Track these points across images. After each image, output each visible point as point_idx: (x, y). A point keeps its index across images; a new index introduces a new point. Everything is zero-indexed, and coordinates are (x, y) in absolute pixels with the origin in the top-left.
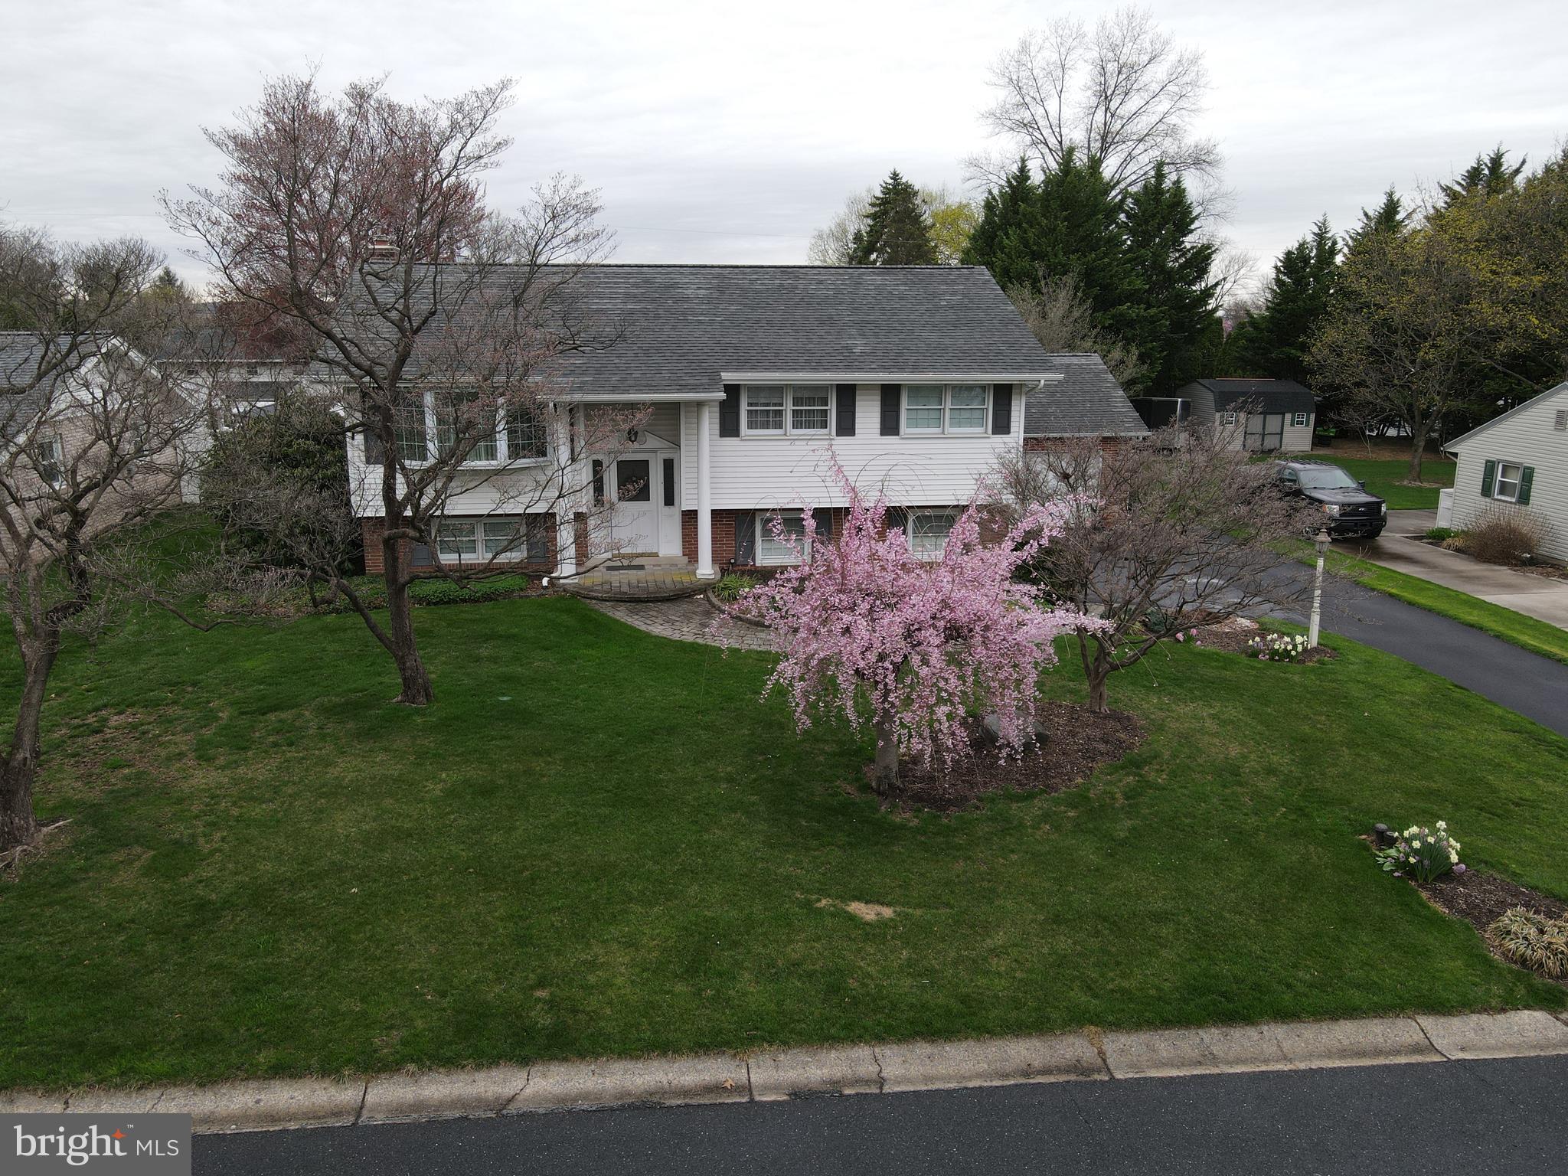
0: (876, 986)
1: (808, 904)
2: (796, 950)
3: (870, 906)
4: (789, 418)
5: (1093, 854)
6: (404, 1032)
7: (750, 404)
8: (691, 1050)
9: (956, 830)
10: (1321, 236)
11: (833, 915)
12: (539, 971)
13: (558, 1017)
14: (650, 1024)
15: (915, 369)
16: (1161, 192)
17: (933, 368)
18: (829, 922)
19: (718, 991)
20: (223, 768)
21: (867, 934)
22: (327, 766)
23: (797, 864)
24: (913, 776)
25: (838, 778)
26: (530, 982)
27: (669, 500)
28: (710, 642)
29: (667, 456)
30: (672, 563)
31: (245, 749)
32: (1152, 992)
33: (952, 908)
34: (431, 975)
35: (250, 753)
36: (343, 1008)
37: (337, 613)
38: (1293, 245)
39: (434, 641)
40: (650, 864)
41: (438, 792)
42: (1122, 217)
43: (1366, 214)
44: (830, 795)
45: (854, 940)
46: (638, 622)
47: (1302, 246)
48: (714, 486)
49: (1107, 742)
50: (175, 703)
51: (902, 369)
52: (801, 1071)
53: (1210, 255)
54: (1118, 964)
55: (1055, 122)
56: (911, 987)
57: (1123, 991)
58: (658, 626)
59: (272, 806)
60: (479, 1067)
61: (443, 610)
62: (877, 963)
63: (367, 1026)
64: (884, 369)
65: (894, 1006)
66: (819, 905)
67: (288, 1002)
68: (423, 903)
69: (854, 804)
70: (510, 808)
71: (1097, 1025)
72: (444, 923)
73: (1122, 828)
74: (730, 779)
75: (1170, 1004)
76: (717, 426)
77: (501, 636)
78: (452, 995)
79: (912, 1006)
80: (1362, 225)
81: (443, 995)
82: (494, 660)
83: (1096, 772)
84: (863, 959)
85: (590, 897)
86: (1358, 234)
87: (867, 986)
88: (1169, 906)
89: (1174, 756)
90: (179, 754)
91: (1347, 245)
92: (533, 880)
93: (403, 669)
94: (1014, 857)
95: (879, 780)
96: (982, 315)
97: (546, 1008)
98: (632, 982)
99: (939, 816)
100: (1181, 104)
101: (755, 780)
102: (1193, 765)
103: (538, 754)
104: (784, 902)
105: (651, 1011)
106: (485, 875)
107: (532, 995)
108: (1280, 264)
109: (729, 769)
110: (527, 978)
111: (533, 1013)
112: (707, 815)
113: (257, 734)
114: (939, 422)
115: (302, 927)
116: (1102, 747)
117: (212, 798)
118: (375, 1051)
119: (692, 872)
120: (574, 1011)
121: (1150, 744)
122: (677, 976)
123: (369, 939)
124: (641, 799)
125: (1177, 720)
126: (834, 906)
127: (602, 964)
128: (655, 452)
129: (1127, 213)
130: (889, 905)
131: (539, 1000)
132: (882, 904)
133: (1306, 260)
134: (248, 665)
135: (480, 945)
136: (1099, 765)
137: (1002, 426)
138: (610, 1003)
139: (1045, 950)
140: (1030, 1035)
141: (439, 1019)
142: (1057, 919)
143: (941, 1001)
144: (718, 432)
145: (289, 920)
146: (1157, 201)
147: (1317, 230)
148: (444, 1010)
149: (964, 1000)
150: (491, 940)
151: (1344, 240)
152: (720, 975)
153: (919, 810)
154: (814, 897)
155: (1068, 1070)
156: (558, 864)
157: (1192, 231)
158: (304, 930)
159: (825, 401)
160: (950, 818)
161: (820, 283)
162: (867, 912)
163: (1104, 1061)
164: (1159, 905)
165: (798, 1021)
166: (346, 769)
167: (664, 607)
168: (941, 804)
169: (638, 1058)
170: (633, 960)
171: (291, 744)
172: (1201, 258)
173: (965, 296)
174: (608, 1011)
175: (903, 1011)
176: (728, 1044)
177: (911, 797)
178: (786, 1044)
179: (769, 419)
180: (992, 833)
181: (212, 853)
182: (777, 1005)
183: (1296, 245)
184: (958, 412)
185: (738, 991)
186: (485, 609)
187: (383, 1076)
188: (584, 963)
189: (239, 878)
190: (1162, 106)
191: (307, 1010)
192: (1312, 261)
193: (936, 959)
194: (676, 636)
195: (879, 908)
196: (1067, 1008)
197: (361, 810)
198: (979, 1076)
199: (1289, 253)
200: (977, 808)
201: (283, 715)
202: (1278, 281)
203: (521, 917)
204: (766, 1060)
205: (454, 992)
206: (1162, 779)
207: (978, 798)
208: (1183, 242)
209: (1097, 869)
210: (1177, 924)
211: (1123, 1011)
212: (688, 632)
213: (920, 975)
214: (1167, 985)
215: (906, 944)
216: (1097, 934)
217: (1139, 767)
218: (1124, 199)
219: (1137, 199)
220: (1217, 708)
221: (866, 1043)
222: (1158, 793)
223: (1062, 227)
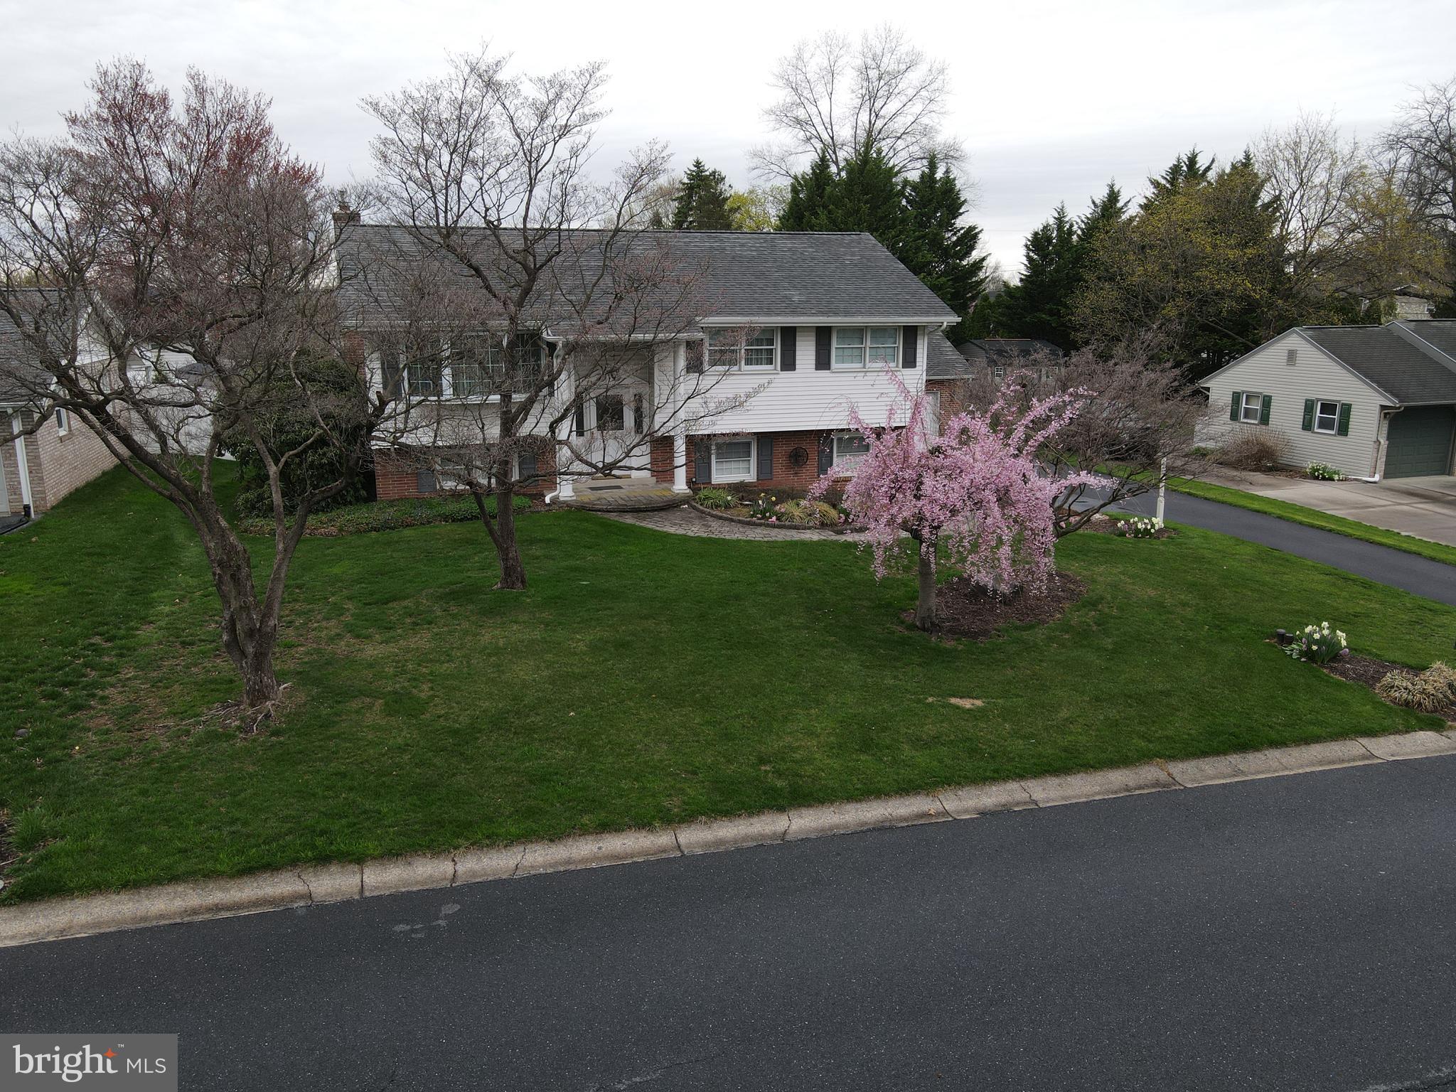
0: (1001, 746)
1: (920, 701)
2: (931, 729)
3: (964, 700)
4: (742, 357)
5: (1097, 659)
6: (682, 798)
7: (710, 345)
9: (993, 650)
10: (1060, 221)
11: (943, 707)
12: (755, 754)
13: (790, 780)
14: (858, 779)
15: (847, 313)
16: (934, 181)
17: (860, 313)
18: (943, 711)
19: (893, 757)
20: (384, 642)
21: (974, 716)
22: (475, 635)
23: (895, 677)
25: (887, 622)
26: (754, 762)
27: (639, 429)
28: (722, 537)
29: (639, 392)
31: (391, 628)
32: (1186, 737)
33: (1022, 697)
34: (675, 762)
35: (399, 631)
36: (625, 786)
37: (375, 530)
38: (1038, 227)
40: (788, 684)
41: (583, 648)
42: (904, 202)
43: (1094, 202)
44: (889, 633)
45: (967, 720)
46: (649, 525)
47: (1046, 228)
51: (836, 314)
52: (977, 800)
53: (977, 234)
54: (1154, 722)
55: (827, 120)
56: (1025, 745)
57: (1167, 737)
59: (453, 665)
60: (751, 815)
62: (992, 732)
63: (652, 796)
64: (823, 313)
65: (1020, 757)
66: (928, 701)
69: (910, 638)
70: (651, 654)
71: (1160, 758)
72: (660, 729)
73: (1108, 643)
74: (806, 627)
75: (1201, 742)
76: (686, 365)
77: (541, 540)
78: (701, 773)
79: (1033, 756)
80: (1091, 211)
81: (694, 773)
82: (551, 557)
83: (1067, 610)
84: (981, 731)
85: (758, 706)
86: (1088, 218)
87: (994, 746)
88: (1168, 686)
89: (1114, 598)
90: (337, 635)
91: (1079, 228)
92: (707, 699)
93: (506, 560)
94: (1044, 665)
95: (923, 619)
96: (881, 271)
97: (776, 776)
98: (828, 756)
99: (975, 642)
100: (931, 107)
101: (826, 627)
102: (1130, 602)
103: (643, 618)
104: (903, 701)
105: (854, 772)
106: (667, 698)
107: (760, 769)
108: (1029, 243)
109: (801, 621)
110: (748, 759)
111: (769, 780)
112: (806, 650)
113: (393, 618)
114: (861, 358)
115: (550, 740)
117: (396, 663)
118: (669, 810)
119: (823, 686)
120: (799, 776)
121: (1093, 591)
122: (857, 750)
123: (610, 743)
124: (748, 643)
125: (1100, 576)
126: (940, 701)
127: (798, 747)
128: (628, 388)
129: (907, 198)
130: (976, 698)
131: (767, 772)
132: (972, 698)
133: (1049, 239)
134: (335, 571)
135: (698, 741)
136: (1067, 605)
137: (910, 362)
138: (820, 769)
139: (1102, 718)
140: (1118, 767)
141: (703, 788)
142: (1097, 699)
143: (1050, 751)
145: (535, 736)
146: (932, 188)
147: (1057, 216)
148: (702, 782)
149: (1066, 750)
150: (704, 738)
151: (1077, 223)
152: (888, 747)
153: (959, 639)
154: (922, 697)
155: (1153, 786)
156: (718, 688)
157: (961, 214)
158: (552, 741)
159: (771, 342)
160: (983, 643)
161: (742, 245)
162: (967, 704)
163: (1174, 779)
164: (1160, 687)
165: (960, 770)
166: (494, 636)
167: (662, 514)
168: (975, 635)
169: (860, 801)
170: (819, 742)
171: (430, 623)
172: (970, 238)
173: (862, 257)
174: (823, 774)
175: (1028, 759)
176: (920, 787)
177: (948, 632)
178: (960, 785)
179: (725, 358)
180: (1020, 651)
181: (431, 698)
182: (939, 762)
183: (1041, 227)
184: (876, 350)
185: (906, 756)
187: (683, 826)
188: (784, 747)
189: (469, 712)
190: (917, 107)
191: (598, 790)
192: (1054, 241)
193: (1030, 727)
194: (691, 534)
195: (971, 701)
196: (1136, 750)
197: (531, 663)
198: (1098, 793)
199: (1036, 234)
200: (999, 636)
201: (403, 604)
202: (1028, 257)
203: (715, 722)
204: (950, 795)
205: (702, 771)
206: (1115, 612)
207: (995, 630)
208: (954, 224)
209: (1107, 668)
210: (1179, 696)
211: (1173, 748)
212: (695, 530)
213: (1028, 738)
214: (1193, 732)
215: (1005, 720)
216: (1130, 706)
217: (1094, 605)
218: (904, 187)
219: (915, 187)
220: (1121, 568)
221: (1013, 780)
222: (1118, 621)
223: (865, 208)
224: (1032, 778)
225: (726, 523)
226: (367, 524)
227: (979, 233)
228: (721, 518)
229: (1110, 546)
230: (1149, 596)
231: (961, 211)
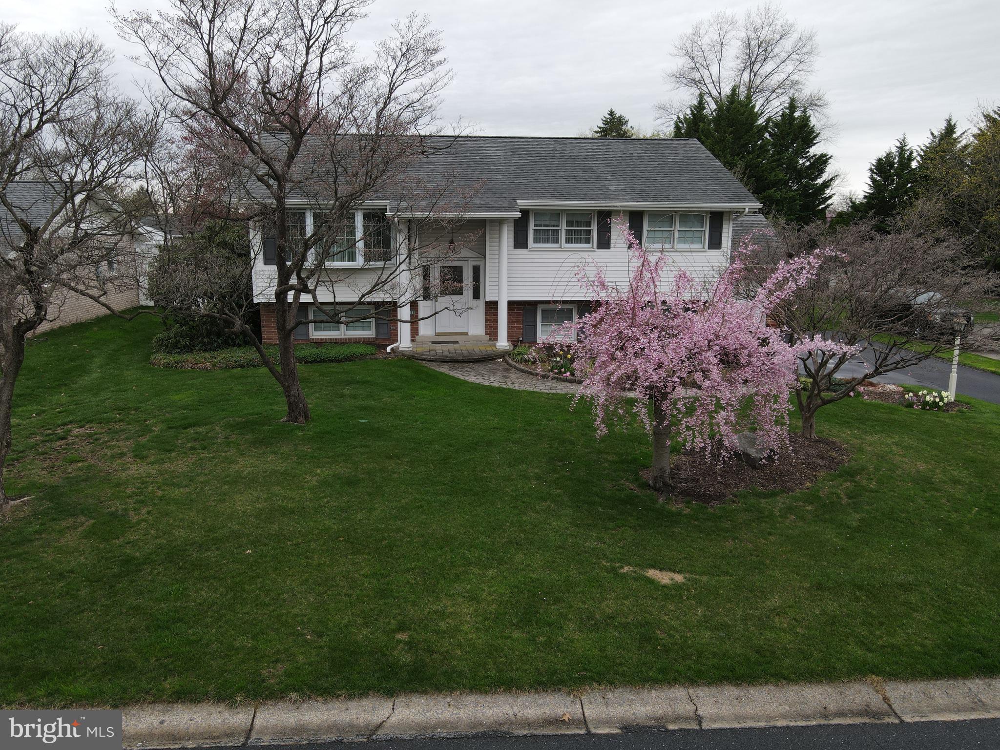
0: (682, 637)
1: (613, 570)
2: (610, 606)
3: (664, 573)
4: (563, 236)
5: (836, 537)
6: (288, 666)
7: (535, 226)
8: (532, 687)
9: (721, 517)
10: (902, 149)
11: (635, 579)
12: (399, 617)
13: (417, 656)
14: (495, 664)
15: (655, 199)
16: (794, 119)
17: (668, 199)
18: (633, 584)
19: (549, 638)
20: (152, 463)
21: (667, 595)
22: (230, 463)
23: (600, 540)
24: (679, 478)
25: (622, 478)
26: (393, 627)
27: (476, 295)
28: (512, 387)
29: (475, 263)
30: (477, 339)
31: (170, 451)
32: (918, 648)
33: (731, 575)
34: (310, 619)
35: (173, 454)
36: (237, 644)
37: (241, 367)
38: (882, 154)
39: (311, 384)
40: (483, 538)
41: (314, 483)
42: (767, 135)
43: (932, 134)
44: (618, 490)
45: (656, 599)
46: (457, 374)
47: (889, 155)
48: (510, 283)
49: (822, 458)
50: (121, 421)
51: (645, 200)
52: (628, 708)
53: (827, 160)
54: (881, 624)
55: (715, 79)
56: (711, 638)
57: (893, 646)
58: (472, 376)
59: (187, 490)
60: (351, 697)
61: (316, 367)
62: (678, 618)
63: (257, 660)
64: (633, 199)
65: (700, 654)
66: (622, 571)
67: (193, 638)
68: (304, 562)
69: (637, 497)
70: (370, 494)
71: (878, 675)
72: (321, 577)
73: (854, 519)
74: (538, 478)
75: (936, 658)
76: (512, 241)
77: (358, 382)
78: (328, 635)
79: (715, 655)
80: (930, 141)
81: (320, 635)
82: (354, 397)
83: (820, 479)
84: (666, 614)
85: (437, 560)
86: (927, 147)
87: (674, 636)
88: (911, 578)
89: (877, 469)
90: (121, 454)
91: (919, 155)
92: (390, 547)
94: (772, 538)
95: (655, 479)
97: (406, 648)
98: (477, 629)
99: (705, 507)
100: (801, 67)
101: (558, 478)
102: (894, 475)
103: (390, 458)
104: (594, 568)
105: (495, 653)
106: (352, 543)
107: (394, 638)
108: (873, 167)
109: (537, 471)
110: (389, 623)
111: (395, 653)
112: (524, 502)
113: (180, 442)
114: (671, 240)
115: (207, 579)
116: (820, 461)
117: (143, 484)
118: (263, 681)
119: (517, 544)
120: (431, 652)
121: (856, 461)
122: (514, 624)
123: (260, 589)
124: (471, 490)
125: (870, 445)
126: (635, 572)
127: (451, 614)
128: (467, 260)
129: (769, 133)
130: (679, 572)
131: (399, 641)
132: (674, 572)
133: (891, 165)
134: (177, 398)
135: (349, 596)
136: (821, 473)
137: (715, 243)
138: (460, 645)
139: (817, 612)
140: (820, 682)
141: (317, 655)
142: (820, 587)
143: (738, 651)
144: (512, 245)
145: (196, 574)
146: (791, 124)
147: (899, 145)
148: (321, 647)
149: (759, 651)
150: (358, 592)
151: (917, 151)
152: (549, 625)
153: (689, 502)
154: (618, 565)
155: (860, 714)
156: (410, 536)
157: (814, 144)
158: (208, 582)
159: (589, 224)
160: (714, 507)
162: (664, 578)
163: (890, 706)
164: (901, 578)
165: (620, 664)
166: (245, 465)
167: (475, 366)
168: (706, 498)
169: (486, 692)
170: (476, 610)
171: (204, 448)
172: (822, 161)
174: (459, 652)
175: (708, 659)
176: (562, 682)
177: (680, 493)
178: (613, 684)
179: (548, 236)
180: (750, 520)
181: (139, 523)
182: (600, 650)
183: (885, 155)
184: (684, 233)
185: (566, 638)
186: (347, 366)
187: (270, 702)
188: (436, 612)
189: (159, 541)
190: (789, 67)
191: (207, 645)
192: (896, 165)
193: (726, 616)
194: (486, 383)
195: (672, 575)
196: (848, 660)
197: (255, 494)
198: (784, 716)
199: (880, 160)
200: (734, 502)
201: (200, 429)
202: (872, 178)
203: (382, 575)
204: (597, 697)
205: (330, 633)
206: (873, 485)
207: (733, 495)
208: (808, 152)
209: (842, 549)
210: (922, 593)
211: (897, 663)
212: (494, 381)
213: (716, 628)
214: (928, 642)
215: (700, 603)
216: (857, 599)
217: (852, 476)
218: (767, 124)
219: (776, 125)
220: (897, 438)
221: (681, 684)
222: (873, 495)
223: (729, 138)
224: (704, 685)
225: (525, 375)
226: (236, 362)
227: (829, 159)
228: (523, 371)
229: (892, 417)
230: (918, 472)
231: (815, 142)
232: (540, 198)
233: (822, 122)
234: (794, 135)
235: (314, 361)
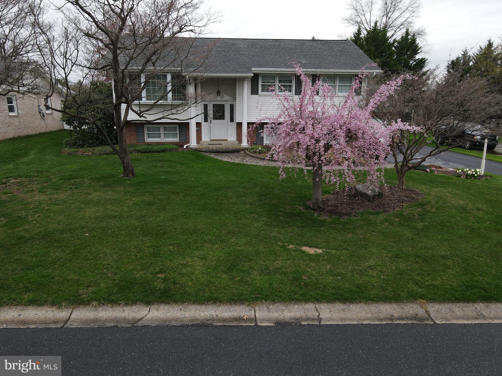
0: (316, 279)
1: (284, 246)
2: (279, 263)
3: (312, 248)
4: (277, 88)
5: (409, 233)
6: (94, 289)
7: (262, 83)
8: (228, 301)
9: (347, 223)
10: (464, 55)
11: (295, 251)
12: (161, 267)
13: (167, 285)
14: (209, 290)
16: (407, 39)
18: (293, 253)
19: (242, 278)
20: (47, 195)
21: (311, 258)
22: (88, 195)
23: (279, 232)
24: (328, 205)
25: (296, 205)
26: (157, 271)
27: (232, 120)
28: (246, 163)
29: (231, 103)
30: (232, 142)
31: (58, 189)
32: (448, 287)
33: (348, 250)
34: (112, 266)
35: (60, 191)
36: (69, 278)
38: (454, 58)
39: (141, 162)
40: (215, 230)
41: (130, 204)
42: (393, 48)
43: (480, 47)
44: (293, 210)
45: (305, 261)
47: (458, 59)
48: (249, 113)
49: (407, 197)
50: (37, 176)
52: (281, 313)
54: (429, 275)
56: (332, 280)
57: (434, 286)
58: (225, 159)
59: (62, 206)
60: (127, 304)
61: (145, 154)
62: (315, 270)
63: (78, 285)
64: (314, 68)
65: (325, 287)
66: (289, 247)
67: (45, 274)
68: (115, 239)
69: (303, 213)
70: (159, 210)
71: (423, 299)
72: (123, 247)
73: (420, 225)
74: (251, 203)
75: (457, 292)
76: (250, 90)
77: (166, 161)
78: (120, 274)
79: (333, 288)
80: (479, 51)
81: (116, 274)
82: (162, 167)
83: (405, 207)
84: (309, 268)
86: (477, 54)
87: (312, 279)
88: (448, 253)
89: (437, 203)
90: (32, 190)
91: (474, 59)
92: (164, 234)
93: (123, 163)
94: (374, 233)
95: (314, 204)
97: (162, 281)
98: (203, 273)
99: (339, 218)
100: (413, 14)
101: (262, 204)
102: (446, 206)
103: (173, 193)
104: (273, 245)
105: (210, 285)
106: (143, 231)
107: (156, 276)
108: (449, 65)
109: (251, 200)
110: (155, 269)
111: (156, 283)
112: (241, 214)
113: (65, 185)
114: (334, 90)
115: (61, 247)
116: (406, 199)
117: (39, 204)
118: (79, 296)
119: (233, 233)
120: (175, 283)
121: (426, 199)
122: (223, 271)
123: (89, 252)
124: (214, 208)
125: (435, 192)
126: (296, 248)
127: (190, 265)
128: (227, 101)
129: (395, 47)
130: (320, 248)
131: (159, 278)
132: (317, 248)
133: (459, 63)
134: (69, 167)
135: (136, 256)
136: (405, 204)
138: (191, 281)
139: (394, 268)
140: (391, 302)
141: (112, 284)
142: (397, 256)
143: (347, 286)
144: (250, 93)
145: (55, 244)
146: (406, 42)
147: (463, 53)
148: (115, 280)
149: (358, 286)
150: (142, 254)
151: (473, 57)
152: (243, 272)
153: (331, 216)
154: (286, 244)
155: (412, 319)
156: (175, 228)
158: (61, 248)
159: (291, 82)
160: (345, 219)
162: (311, 251)
163: (429, 315)
164: (443, 253)
165: (279, 292)
166: (95, 196)
168: (341, 215)
169: (202, 304)
170: (204, 264)
171: (77, 188)
172: (422, 62)
174: (190, 284)
175: (329, 290)
176: (246, 300)
177: (327, 212)
178: (274, 301)
179: (269, 88)
180: (363, 225)
181: (32, 221)
182: (270, 285)
184: (341, 87)
185: (251, 278)
186: (161, 154)
187: (81, 306)
188: (182, 265)
189: (39, 229)
190: (406, 15)
191: (53, 278)
192: (461, 64)
193: (343, 269)
194: (233, 161)
195: (316, 249)
196: (408, 291)
197: (98, 209)
198: (368, 319)
199: (453, 61)
200: (356, 216)
201: (76, 180)
203: (156, 246)
204: (264, 307)
205: (121, 273)
206: (433, 210)
207: (356, 213)
208: (415, 57)
209: (412, 239)
210: (454, 260)
211: (435, 294)
212: (237, 161)
213: (336, 275)
214: (454, 284)
215: (329, 262)
216: (417, 263)
217: (422, 206)
218: (394, 42)
219: (399, 43)
220: (450, 190)
221: (312, 302)
222: (433, 214)
223: (373, 48)
224: (325, 302)
225: (254, 158)
226: (104, 152)
227: (426, 60)
228: (253, 157)
229: (449, 181)
230: (459, 204)
231: (419, 52)
232: (264, 67)
233: (424, 43)
234: (408, 48)
235: (145, 152)
